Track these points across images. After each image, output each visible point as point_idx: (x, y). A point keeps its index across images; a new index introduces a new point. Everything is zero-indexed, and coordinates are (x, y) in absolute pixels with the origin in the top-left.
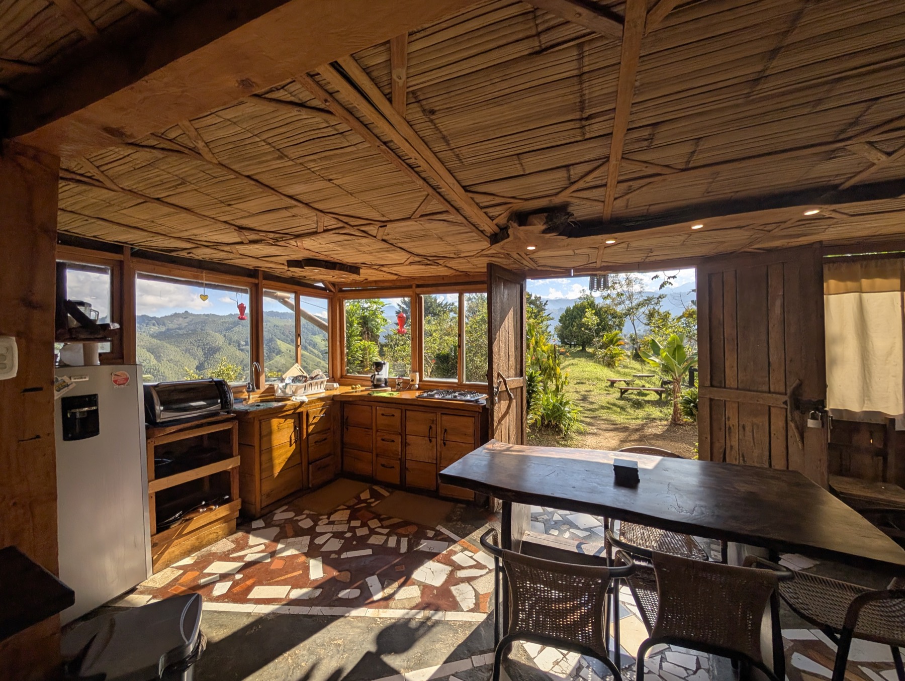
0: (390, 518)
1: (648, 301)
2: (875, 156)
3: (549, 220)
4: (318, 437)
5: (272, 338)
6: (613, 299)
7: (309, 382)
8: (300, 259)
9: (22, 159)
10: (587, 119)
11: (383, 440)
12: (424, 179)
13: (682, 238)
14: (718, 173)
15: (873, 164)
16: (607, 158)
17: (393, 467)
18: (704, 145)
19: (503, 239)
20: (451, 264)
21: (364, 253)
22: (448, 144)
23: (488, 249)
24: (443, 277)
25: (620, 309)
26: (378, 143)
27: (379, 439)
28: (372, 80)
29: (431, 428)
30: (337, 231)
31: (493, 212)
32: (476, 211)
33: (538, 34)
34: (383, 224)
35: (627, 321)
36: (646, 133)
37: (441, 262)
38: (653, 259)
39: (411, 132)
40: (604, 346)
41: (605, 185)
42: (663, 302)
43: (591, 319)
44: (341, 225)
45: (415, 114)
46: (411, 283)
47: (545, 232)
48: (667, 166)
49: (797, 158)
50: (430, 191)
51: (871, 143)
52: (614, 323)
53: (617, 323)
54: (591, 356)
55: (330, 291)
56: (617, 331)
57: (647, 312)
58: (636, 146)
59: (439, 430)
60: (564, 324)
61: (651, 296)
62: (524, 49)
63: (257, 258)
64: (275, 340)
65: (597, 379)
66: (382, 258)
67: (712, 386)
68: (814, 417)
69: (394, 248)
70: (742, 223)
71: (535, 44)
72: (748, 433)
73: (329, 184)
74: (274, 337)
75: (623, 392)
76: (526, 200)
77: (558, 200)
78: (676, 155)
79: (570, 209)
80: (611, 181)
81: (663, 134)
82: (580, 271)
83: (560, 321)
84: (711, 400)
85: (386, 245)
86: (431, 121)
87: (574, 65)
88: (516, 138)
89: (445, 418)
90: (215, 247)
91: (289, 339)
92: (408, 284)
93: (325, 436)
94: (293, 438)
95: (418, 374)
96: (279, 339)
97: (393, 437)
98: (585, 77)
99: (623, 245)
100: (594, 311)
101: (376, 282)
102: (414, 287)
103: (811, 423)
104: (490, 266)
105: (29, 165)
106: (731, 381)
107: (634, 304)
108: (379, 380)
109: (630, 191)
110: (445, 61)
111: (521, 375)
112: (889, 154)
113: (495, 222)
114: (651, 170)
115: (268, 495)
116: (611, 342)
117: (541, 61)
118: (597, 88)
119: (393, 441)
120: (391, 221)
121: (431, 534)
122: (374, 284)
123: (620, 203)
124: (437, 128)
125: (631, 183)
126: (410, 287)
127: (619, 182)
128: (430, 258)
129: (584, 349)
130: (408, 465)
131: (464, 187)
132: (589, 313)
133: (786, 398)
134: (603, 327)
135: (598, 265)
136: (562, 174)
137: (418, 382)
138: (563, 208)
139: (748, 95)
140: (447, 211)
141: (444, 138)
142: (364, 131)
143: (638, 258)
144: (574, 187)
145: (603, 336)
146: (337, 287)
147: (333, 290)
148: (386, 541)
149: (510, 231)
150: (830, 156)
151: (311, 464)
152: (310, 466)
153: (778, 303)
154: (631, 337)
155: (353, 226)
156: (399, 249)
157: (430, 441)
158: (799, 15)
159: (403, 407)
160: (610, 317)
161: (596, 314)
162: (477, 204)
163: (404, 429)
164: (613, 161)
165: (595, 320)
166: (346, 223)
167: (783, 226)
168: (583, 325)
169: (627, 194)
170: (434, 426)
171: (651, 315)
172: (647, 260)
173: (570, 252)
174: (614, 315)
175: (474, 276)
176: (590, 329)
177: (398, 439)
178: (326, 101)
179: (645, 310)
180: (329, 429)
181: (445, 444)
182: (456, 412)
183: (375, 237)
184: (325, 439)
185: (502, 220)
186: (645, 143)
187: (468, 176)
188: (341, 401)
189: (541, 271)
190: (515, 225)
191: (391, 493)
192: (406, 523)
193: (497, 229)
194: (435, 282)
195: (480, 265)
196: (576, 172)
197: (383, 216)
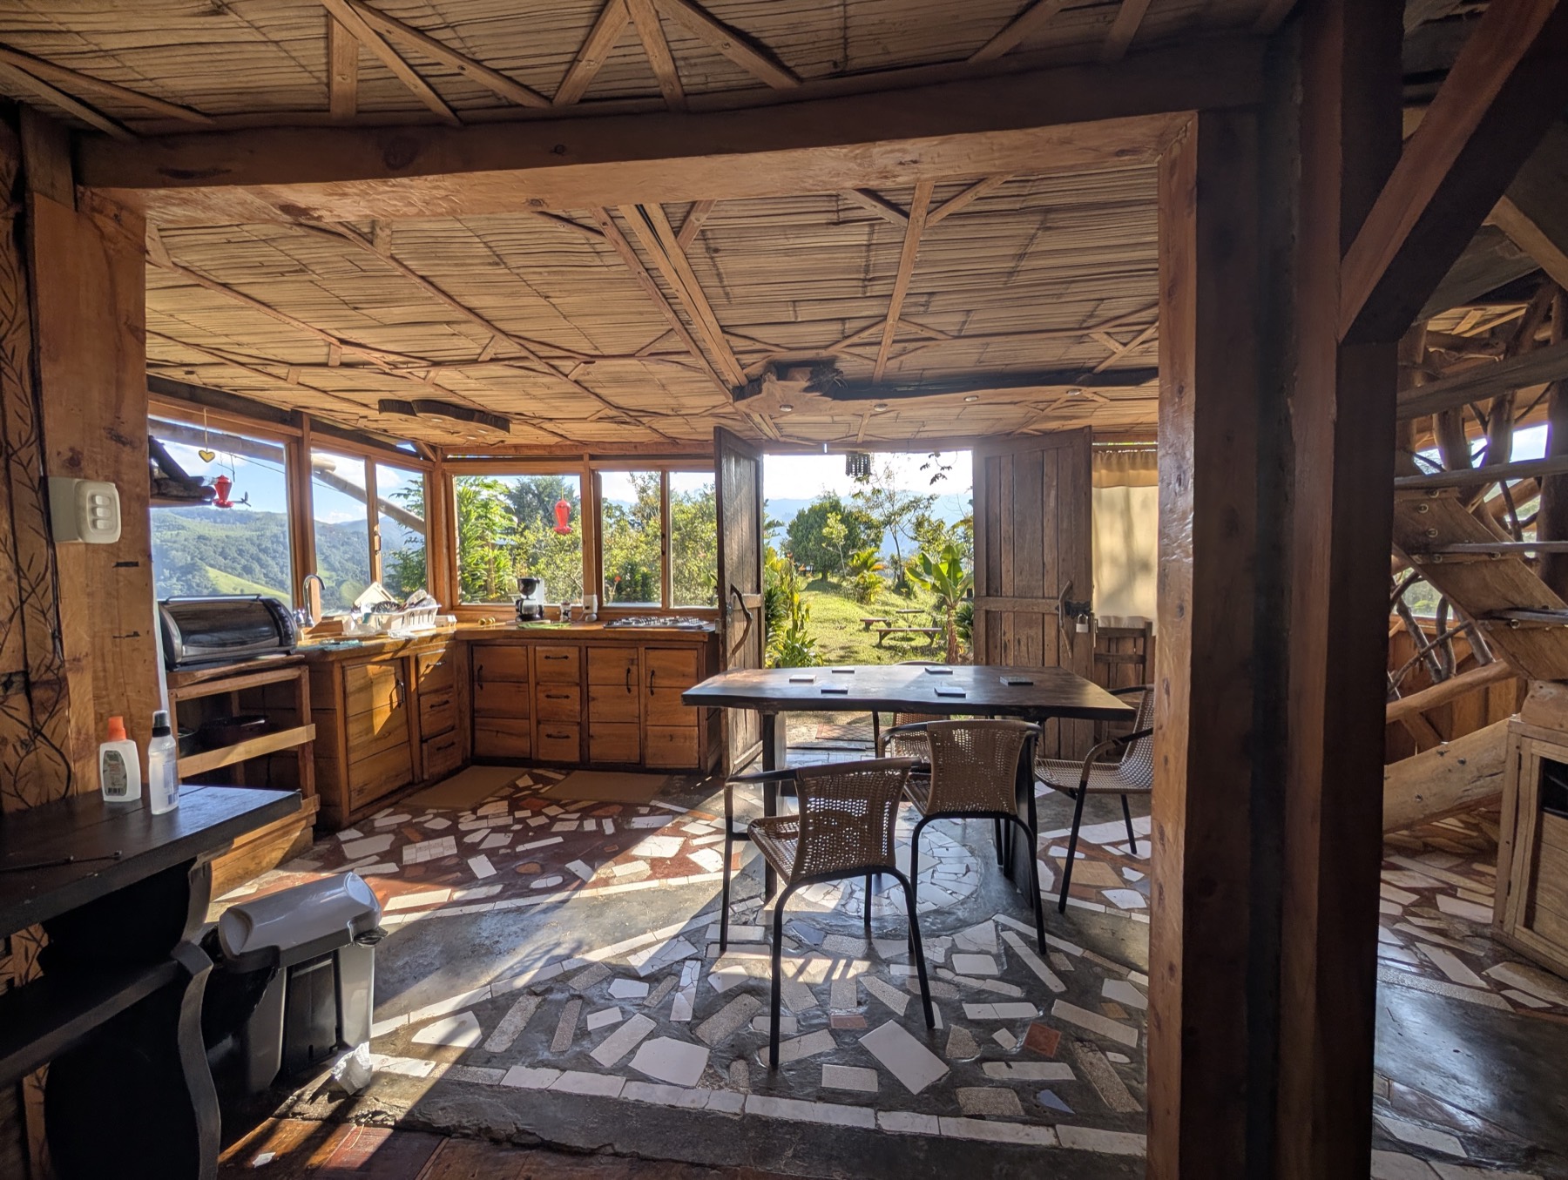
0: (575, 802)
1: (914, 504)
2: (1113, 345)
3: (813, 376)
4: (435, 699)
5: (194, 565)
6: (868, 500)
7: (409, 610)
8: (410, 399)
9: (99, 218)
10: (870, 280)
11: (548, 696)
12: (675, 312)
13: (958, 410)
14: (988, 344)
15: (1114, 353)
16: (884, 317)
17: (568, 737)
18: (974, 317)
19: (751, 395)
20: (660, 424)
21: (534, 397)
22: (721, 282)
23: (724, 405)
24: (636, 445)
25: (876, 516)
26: (641, 269)
27: (542, 696)
28: (666, 214)
29: (629, 671)
30: (511, 363)
31: (747, 359)
32: (727, 356)
33: (838, 211)
34: (589, 359)
35: (887, 533)
36: (923, 299)
37: (645, 420)
38: (924, 435)
39: (685, 265)
40: (856, 571)
41: (879, 343)
42: (935, 505)
43: (835, 529)
44: (524, 353)
45: (697, 248)
46: (581, 452)
47: (807, 390)
48: (941, 332)
49: (1054, 339)
50: (678, 326)
51: (1108, 333)
52: (869, 536)
53: (872, 536)
54: (836, 588)
55: (426, 458)
56: (873, 549)
57: (914, 520)
58: (913, 309)
59: (643, 671)
60: (795, 537)
61: (919, 496)
62: (822, 218)
63: (325, 392)
64: (200, 569)
65: (846, 619)
66: (557, 408)
67: (988, 595)
68: (1082, 622)
69: (586, 393)
70: (1017, 399)
71: (834, 217)
72: (1024, 648)
73: (543, 302)
74: (199, 562)
75: (883, 634)
76: (790, 349)
77: (824, 353)
78: (950, 322)
79: (838, 365)
80: (887, 341)
81: (938, 303)
82: (835, 446)
83: (789, 532)
84: (987, 612)
85: (577, 389)
86: (712, 258)
87: (866, 237)
88: (798, 286)
89: (652, 654)
90: (259, 368)
91: (238, 567)
92: (575, 452)
93: (445, 697)
94: (395, 699)
95: (595, 596)
96: (212, 566)
97: (566, 691)
98: (873, 247)
99: (891, 414)
100: (839, 517)
101: (516, 447)
102: (586, 458)
103: (1079, 628)
104: (719, 431)
105: (110, 227)
106: (1007, 588)
107: (896, 508)
108: (529, 608)
109: (904, 352)
110: (746, 214)
111: (758, 591)
112: (1125, 345)
113: (745, 371)
114: (926, 334)
115: (361, 791)
116: (865, 565)
117: (835, 229)
118: (882, 257)
119: (567, 697)
120: (603, 357)
121: (645, 810)
122: (512, 451)
123: (894, 364)
124: (715, 265)
125: (906, 345)
126: (580, 458)
127: (894, 342)
128: (632, 413)
129: (825, 577)
130: (594, 729)
131: (721, 327)
132: (832, 519)
133: (1059, 603)
134: (852, 541)
135: (860, 438)
136: (837, 327)
137: (595, 609)
138: (829, 363)
139: (1005, 282)
140: (688, 352)
141: (719, 275)
142: (630, 255)
143: (906, 432)
144: (848, 342)
145: (853, 556)
146: (439, 452)
147: (432, 457)
148: (581, 825)
149: (765, 386)
150: (1080, 340)
151: (426, 741)
152: (425, 746)
153: (1053, 493)
154: (892, 557)
155: (540, 358)
156: (593, 397)
157: (629, 690)
158: (1033, 237)
159: (582, 643)
160: (862, 528)
161: (842, 521)
162: (731, 348)
163: (584, 676)
164: (890, 321)
165: (842, 530)
166: (532, 352)
167: (1055, 405)
168: (824, 538)
169: (901, 355)
170: (634, 669)
171: (919, 524)
172: (918, 436)
173: (828, 419)
174: (869, 525)
175: (684, 446)
176: (835, 546)
177: (575, 692)
178: (604, 224)
179: (911, 516)
180: (451, 687)
181: (652, 693)
182: (667, 645)
183: (566, 376)
184: (447, 702)
185: (755, 370)
186: (922, 309)
187: (731, 316)
188: (468, 642)
189: (785, 443)
190: (774, 378)
191: (567, 775)
192: (602, 805)
193: (744, 381)
194: (623, 453)
195: (704, 428)
196: (850, 326)
197: (596, 348)
